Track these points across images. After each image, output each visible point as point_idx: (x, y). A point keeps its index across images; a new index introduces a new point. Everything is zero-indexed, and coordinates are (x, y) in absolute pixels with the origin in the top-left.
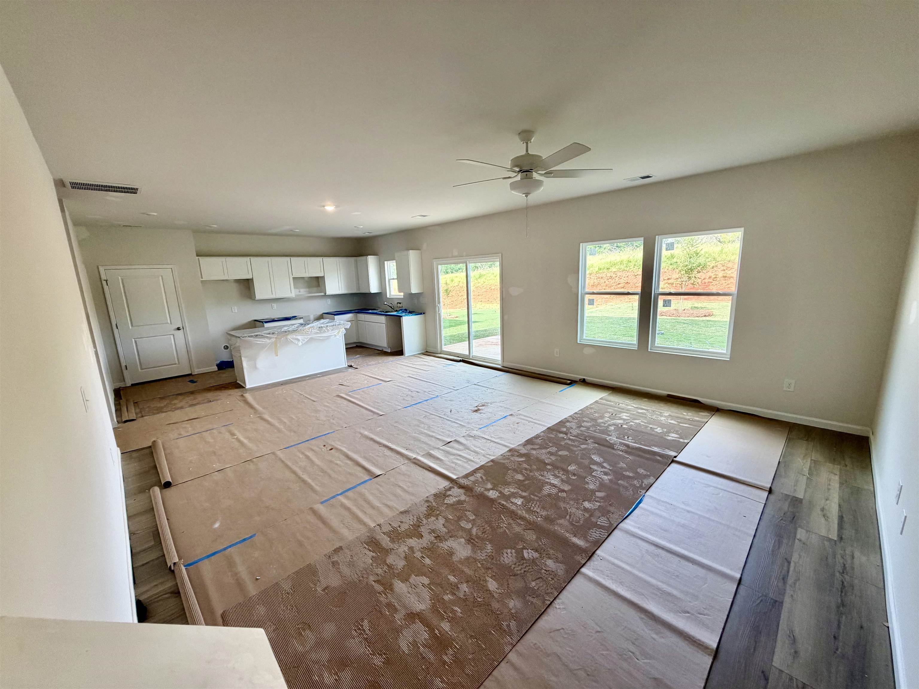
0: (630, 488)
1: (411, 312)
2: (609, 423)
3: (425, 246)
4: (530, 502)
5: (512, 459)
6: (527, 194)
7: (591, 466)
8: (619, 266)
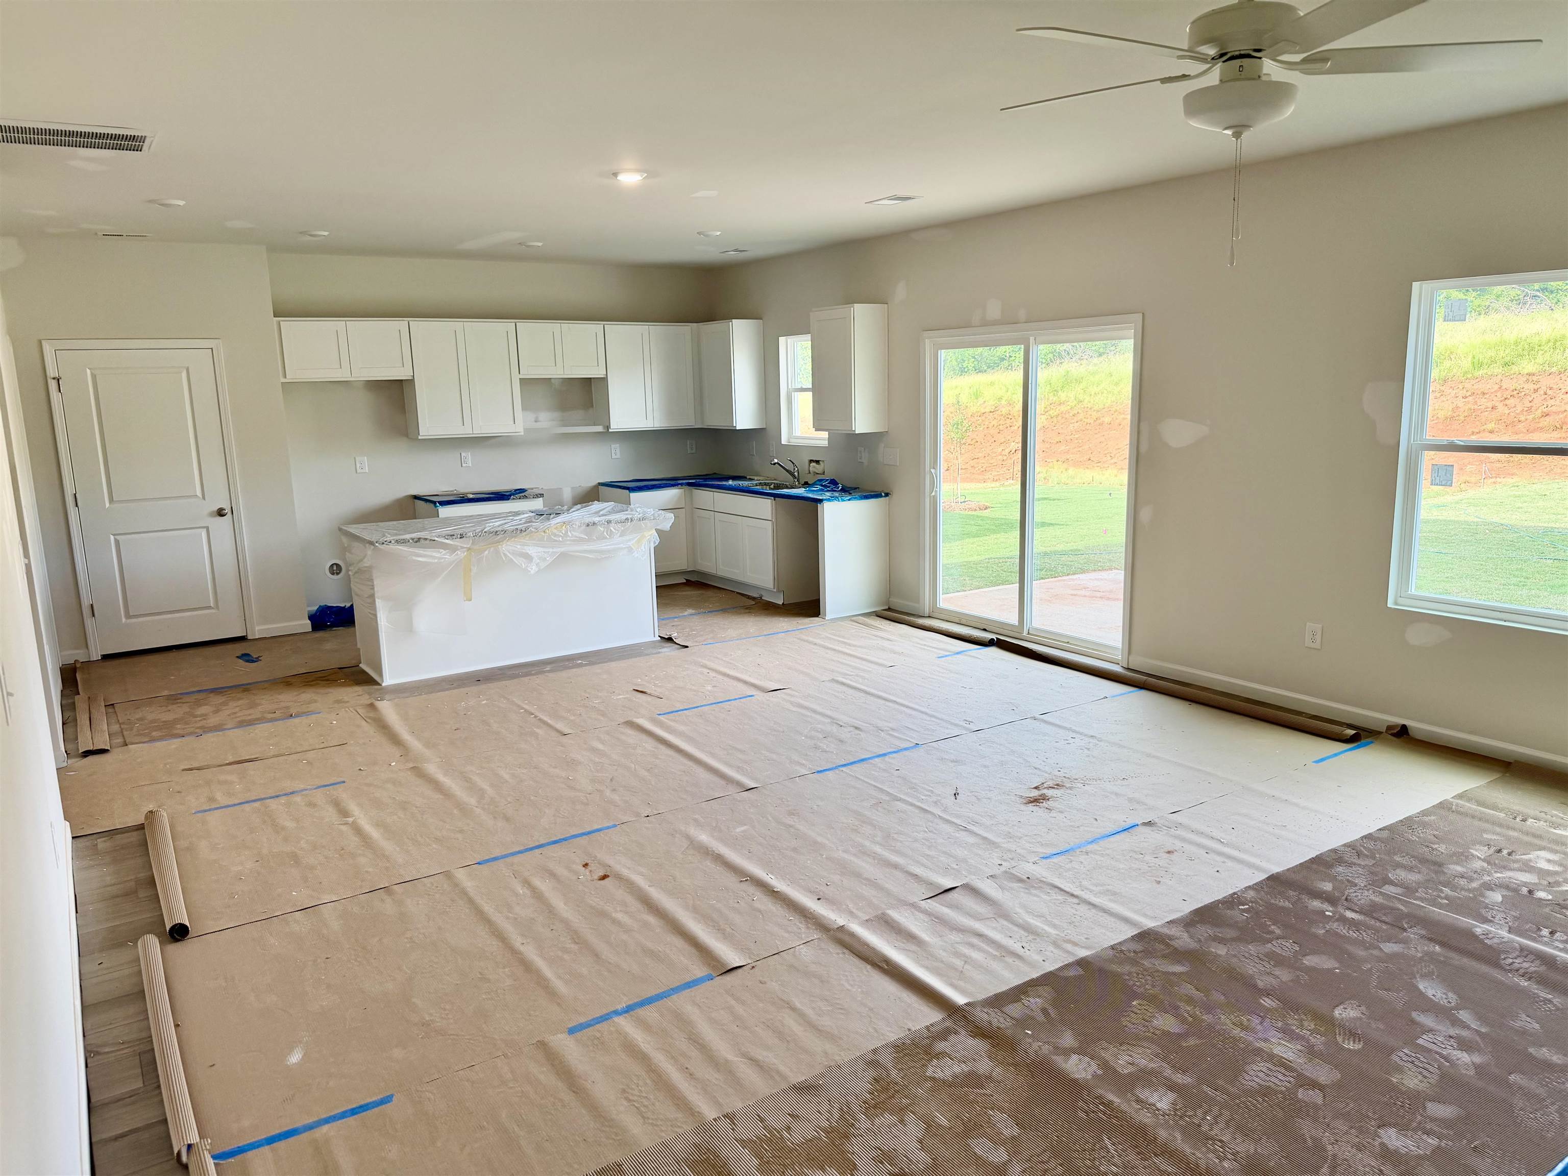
0: (1553, 1104)
1: (846, 490)
2: (1487, 878)
3: (900, 292)
4: (1201, 1106)
5: (1146, 963)
6: (1238, 129)
7: (1414, 1015)
8: (1548, 354)
